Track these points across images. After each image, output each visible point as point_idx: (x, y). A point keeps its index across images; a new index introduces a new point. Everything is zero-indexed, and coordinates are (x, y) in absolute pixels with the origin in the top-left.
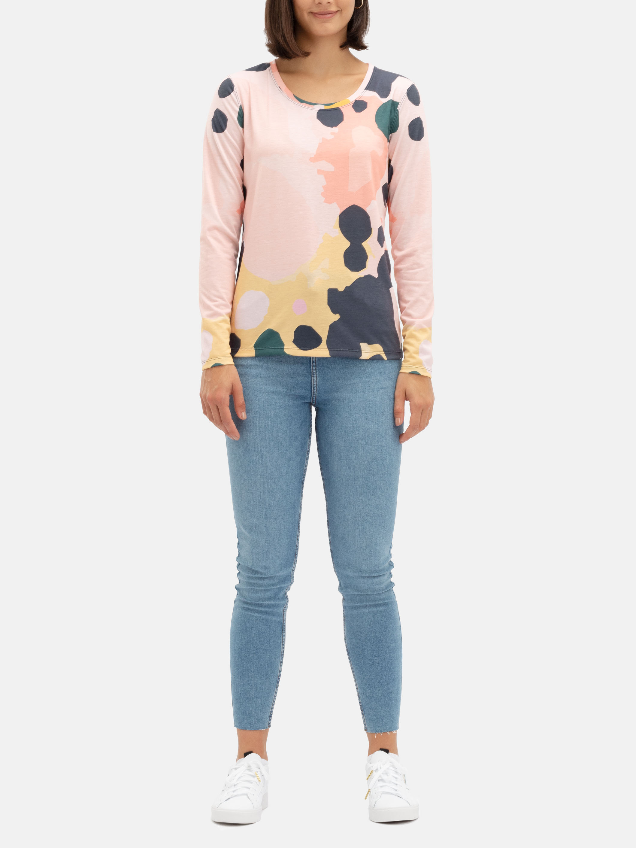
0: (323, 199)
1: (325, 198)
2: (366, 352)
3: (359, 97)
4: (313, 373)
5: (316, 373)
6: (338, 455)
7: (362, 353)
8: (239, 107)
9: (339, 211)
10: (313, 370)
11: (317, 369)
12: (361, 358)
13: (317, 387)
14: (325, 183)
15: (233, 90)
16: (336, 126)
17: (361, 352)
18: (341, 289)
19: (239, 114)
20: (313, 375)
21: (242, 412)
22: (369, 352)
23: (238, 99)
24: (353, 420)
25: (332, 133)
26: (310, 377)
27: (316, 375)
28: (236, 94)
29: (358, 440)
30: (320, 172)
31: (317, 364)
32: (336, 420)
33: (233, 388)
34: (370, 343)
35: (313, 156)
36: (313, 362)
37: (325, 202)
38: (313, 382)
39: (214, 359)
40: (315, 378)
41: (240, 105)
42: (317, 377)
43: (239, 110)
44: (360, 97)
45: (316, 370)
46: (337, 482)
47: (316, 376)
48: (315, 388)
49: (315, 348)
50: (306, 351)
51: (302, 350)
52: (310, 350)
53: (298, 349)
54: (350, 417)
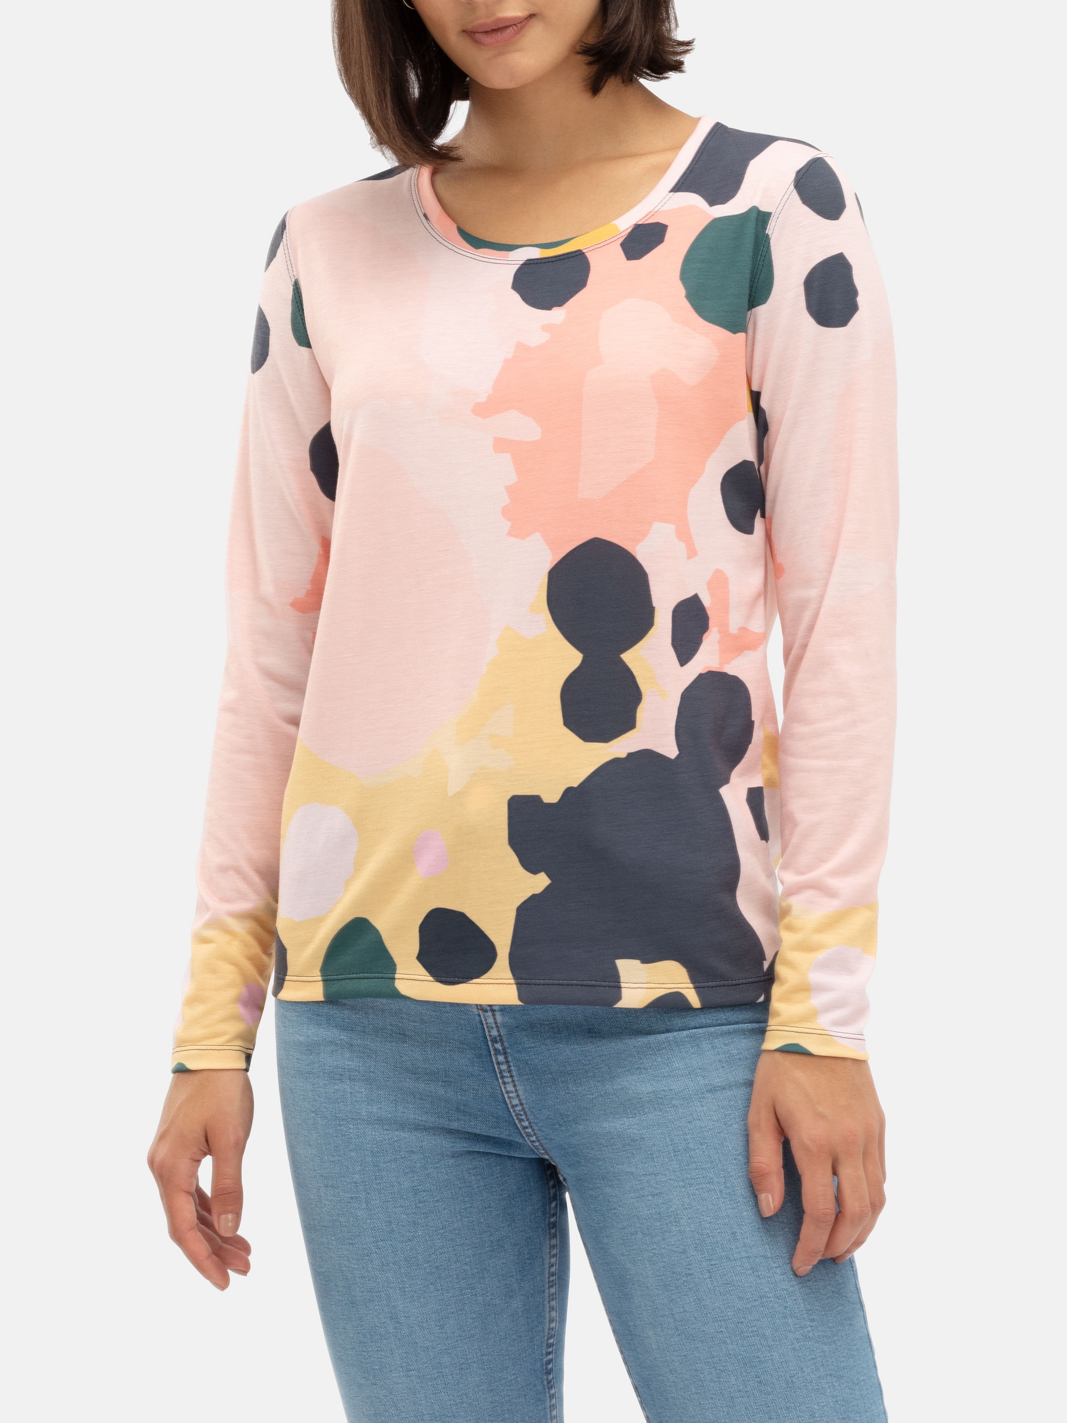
0: (505, 524)
1: (510, 522)
2: (637, 985)
3: (649, 216)
4: (501, 1072)
5: (510, 1071)
7: (624, 991)
8: (292, 288)
9: (548, 560)
10: (498, 1063)
11: (510, 1059)
12: (620, 1005)
13: (529, 1113)
14: (512, 477)
16: (560, 303)
17: (619, 988)
18: (551, 796)
22: (644, 986)
23: (289, 263)
24: (653, 1195)
25: (546, 328)
26: (497, 1084)
27: (512, 1076)
28: (286, 251)
30: (501, 445)
31: (506, 1044)
35: (483, 399)
36: (494, 1041)
37: (510, 532)
40: (510, 1088)
41: (293, 280)
42: (516, 1083)
43: (293, 294)
44: (652, 214)
45: (507, 1062)
47: (513, 1081)
48: (521, 1115)
49: (478, 977)
50: (453, 985)
51: (441, 982)
52: (462, 983)
53: (431, 978)
54: (642, 1189)
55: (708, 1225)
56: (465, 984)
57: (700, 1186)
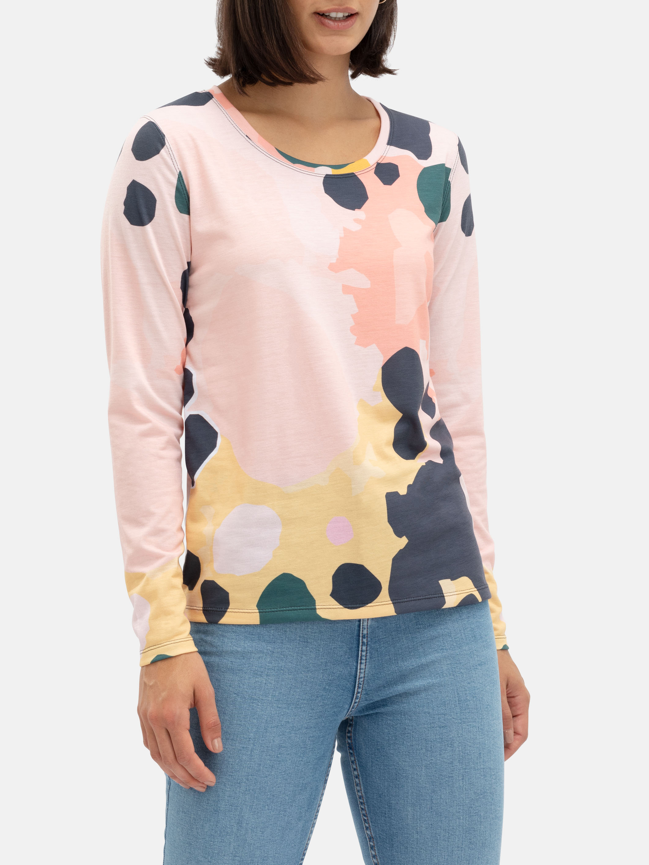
0: (354, 338)
1: (356, 337)
2: (451, 594)
4: (361, 657)
5: (366, 656)
6: (413, 793)
7: (446, 598)
8: (177, 176)
10: (362, 651)
11: (368, 648)
13: (365, 683)
14: (355, 309)
15: (163, 144)
16: (359, 207)
17: (444, 596)
18: (403, 491)
19: (178, 190)
20: (361, 659)
21: (214, 739)
22: (455, 593)
23: (174, 160)
25: (357, 221)
26: (355, 664)
27: (366, 659)
28: (171, 152)
29: (452, 763)
31: (369, 639)
32: (406, 729)
33: (196, 694)
34: (453, 577)
35: (334, 261)
36: (363, 637)
37: (356, 343)
38: (360, 672)
39: (155, 647)
40: (363, 666)
41: (178, 171)
42: (367, 663)
43: (178, 181)
44: (383, 157)
45: (367, 650)
46: (413, 841)
49: (370, 603)
50: (356, 609)
51: (348, 608)
52: (361, 607)
53: (341, 606)
54: (434, 723)
55: (469, 748)
56: (363, 607)
57: (469, 724)
